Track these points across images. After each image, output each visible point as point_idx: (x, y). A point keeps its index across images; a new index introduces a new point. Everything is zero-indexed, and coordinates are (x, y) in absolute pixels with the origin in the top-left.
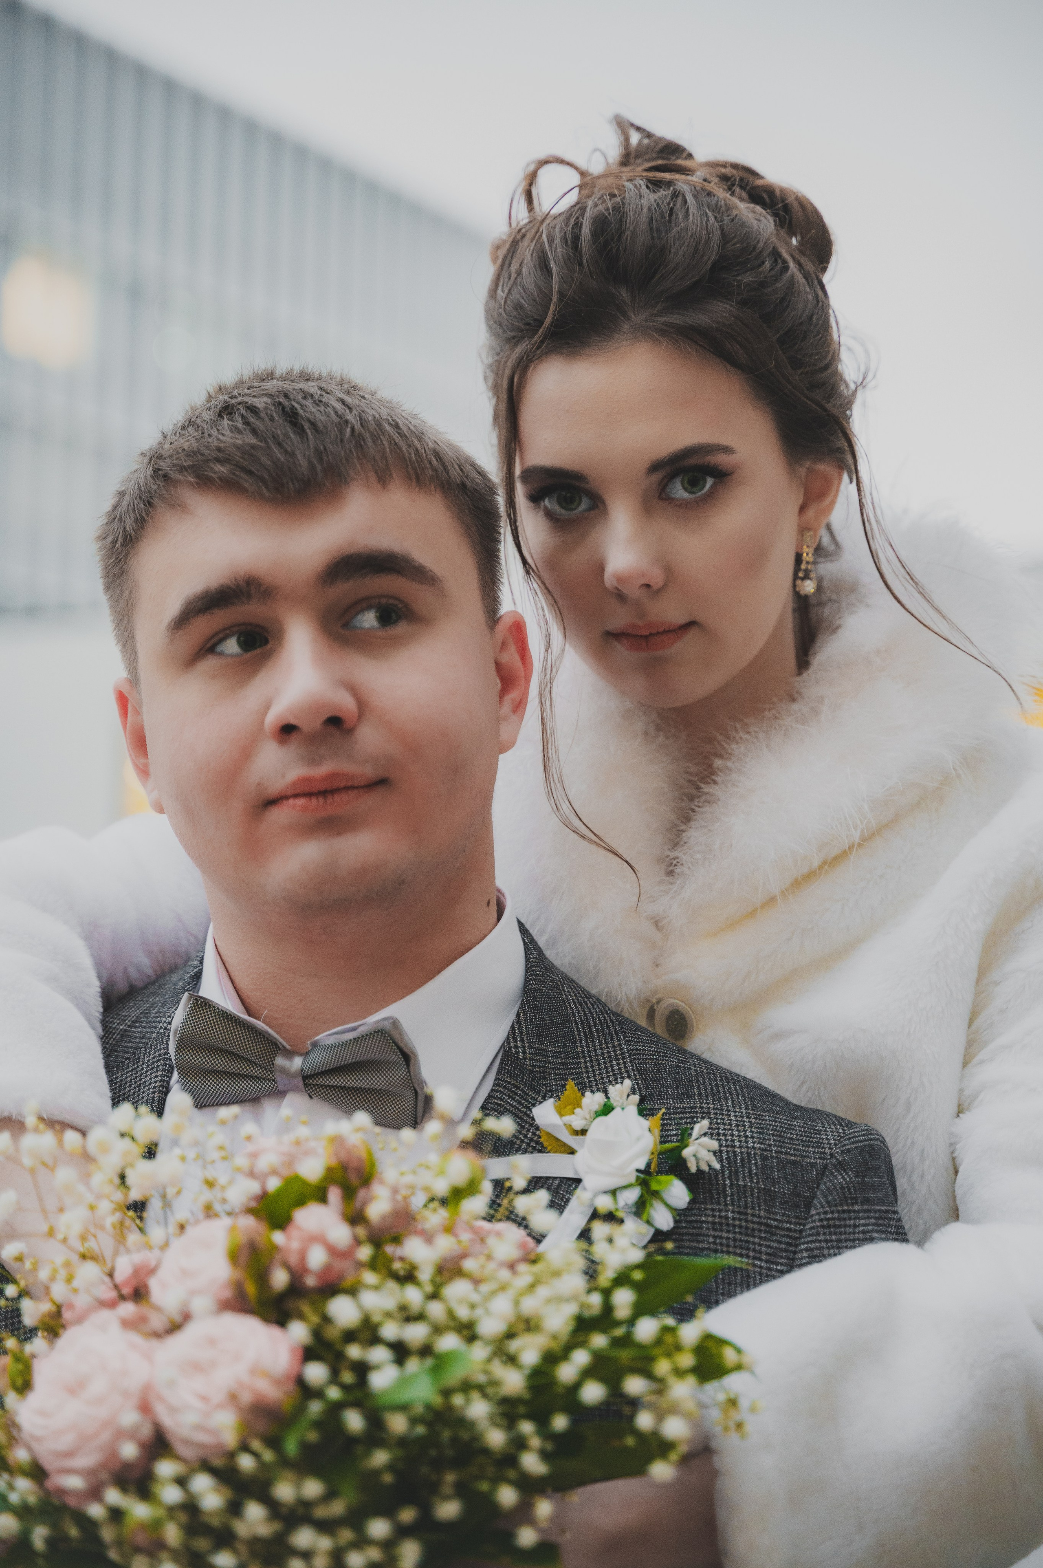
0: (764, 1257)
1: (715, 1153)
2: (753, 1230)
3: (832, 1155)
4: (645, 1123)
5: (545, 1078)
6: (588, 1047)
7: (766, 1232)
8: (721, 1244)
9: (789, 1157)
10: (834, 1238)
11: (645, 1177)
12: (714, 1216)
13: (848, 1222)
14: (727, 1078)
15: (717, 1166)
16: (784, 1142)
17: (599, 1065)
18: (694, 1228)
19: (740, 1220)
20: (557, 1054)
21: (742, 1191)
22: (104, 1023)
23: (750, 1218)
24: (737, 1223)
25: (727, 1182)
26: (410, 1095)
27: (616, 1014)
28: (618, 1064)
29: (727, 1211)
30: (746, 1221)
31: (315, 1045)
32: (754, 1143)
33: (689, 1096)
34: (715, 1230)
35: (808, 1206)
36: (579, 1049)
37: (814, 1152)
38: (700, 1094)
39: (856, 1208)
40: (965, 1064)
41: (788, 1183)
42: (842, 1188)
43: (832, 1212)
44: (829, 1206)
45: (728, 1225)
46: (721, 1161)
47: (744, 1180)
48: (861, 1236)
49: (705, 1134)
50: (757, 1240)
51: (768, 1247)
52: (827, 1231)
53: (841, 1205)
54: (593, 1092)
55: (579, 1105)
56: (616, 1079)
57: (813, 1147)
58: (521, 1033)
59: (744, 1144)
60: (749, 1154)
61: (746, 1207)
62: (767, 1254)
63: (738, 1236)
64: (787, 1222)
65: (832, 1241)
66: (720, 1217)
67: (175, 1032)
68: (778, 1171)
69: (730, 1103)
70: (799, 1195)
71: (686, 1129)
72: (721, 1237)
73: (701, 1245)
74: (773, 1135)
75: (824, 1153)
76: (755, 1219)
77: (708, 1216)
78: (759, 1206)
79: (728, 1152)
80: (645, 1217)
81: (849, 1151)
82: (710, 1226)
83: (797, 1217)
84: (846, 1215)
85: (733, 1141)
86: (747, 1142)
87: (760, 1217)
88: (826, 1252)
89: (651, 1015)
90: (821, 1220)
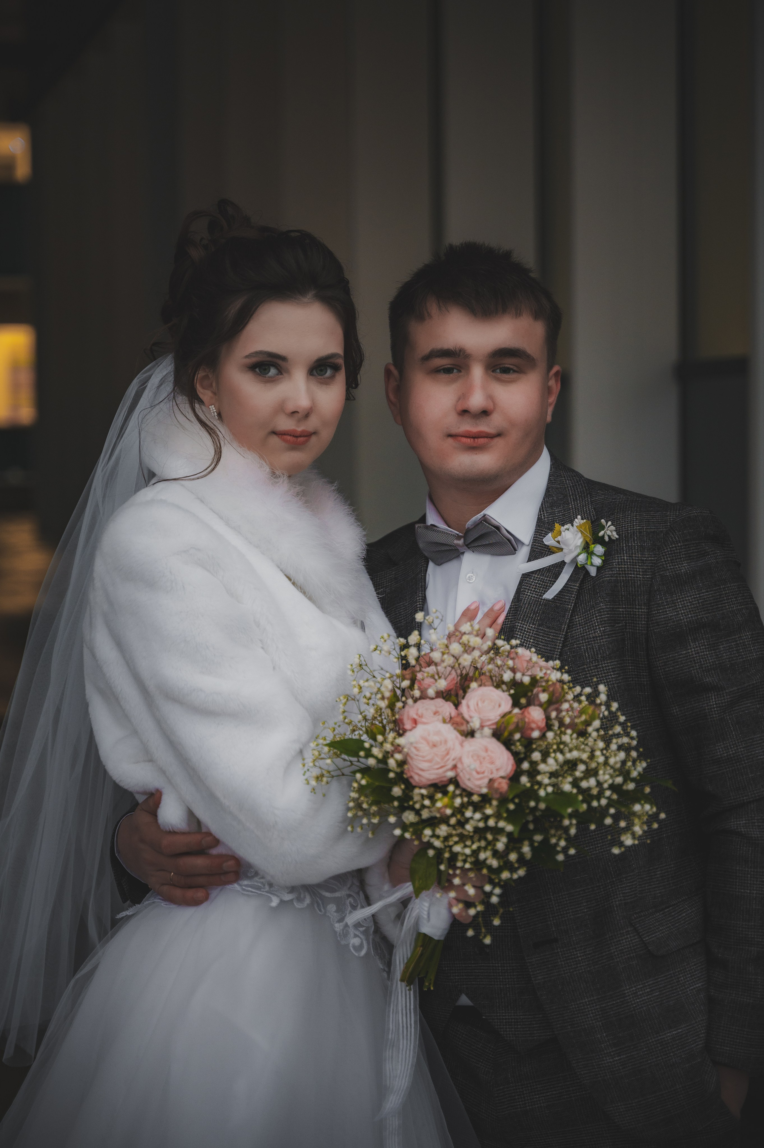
0: (641, 573)
2: (636, 563)
3: (670, 525)
6: (574, 504)
7: (642, 563)
9: (651, 530)
11: (586, 547)
15: (618, 537)
16: (650, 524)
19: (630, 559)
20: (559, 512)
21: (632, 548)
24: (628, 561)
25: (624, 546)
28: (586, 508)
29: (624, 556)
30: (633, 559)
32: (636, 527)
34: (619, 565)
35: (659, 549)
36: (570, 507)
37: (663, 526)
41: (650, 540)
45: (624, 561)
46: (620, 534)
47: (631, 544)
50: (637, 566)
51: (644, 567)
57: (663, 524)
58: (543, 508)
59: (631, 529)
60: (634, 532)
61: (632, 554)
64: (651, 557)
66: (621, 559)
68: (646, 537)
70: (657, 545)
72: (621, 567)
74: (645, 522)
75: (667, 525)
76: (636, 558)
77: (616, 561)
78: (638, 553)
79: (625, 533)
80: (590, 564)
82: (616, 564)
83: (654, 554)
85: (628, 528)
86: (633, 527)
87: (638, 557)
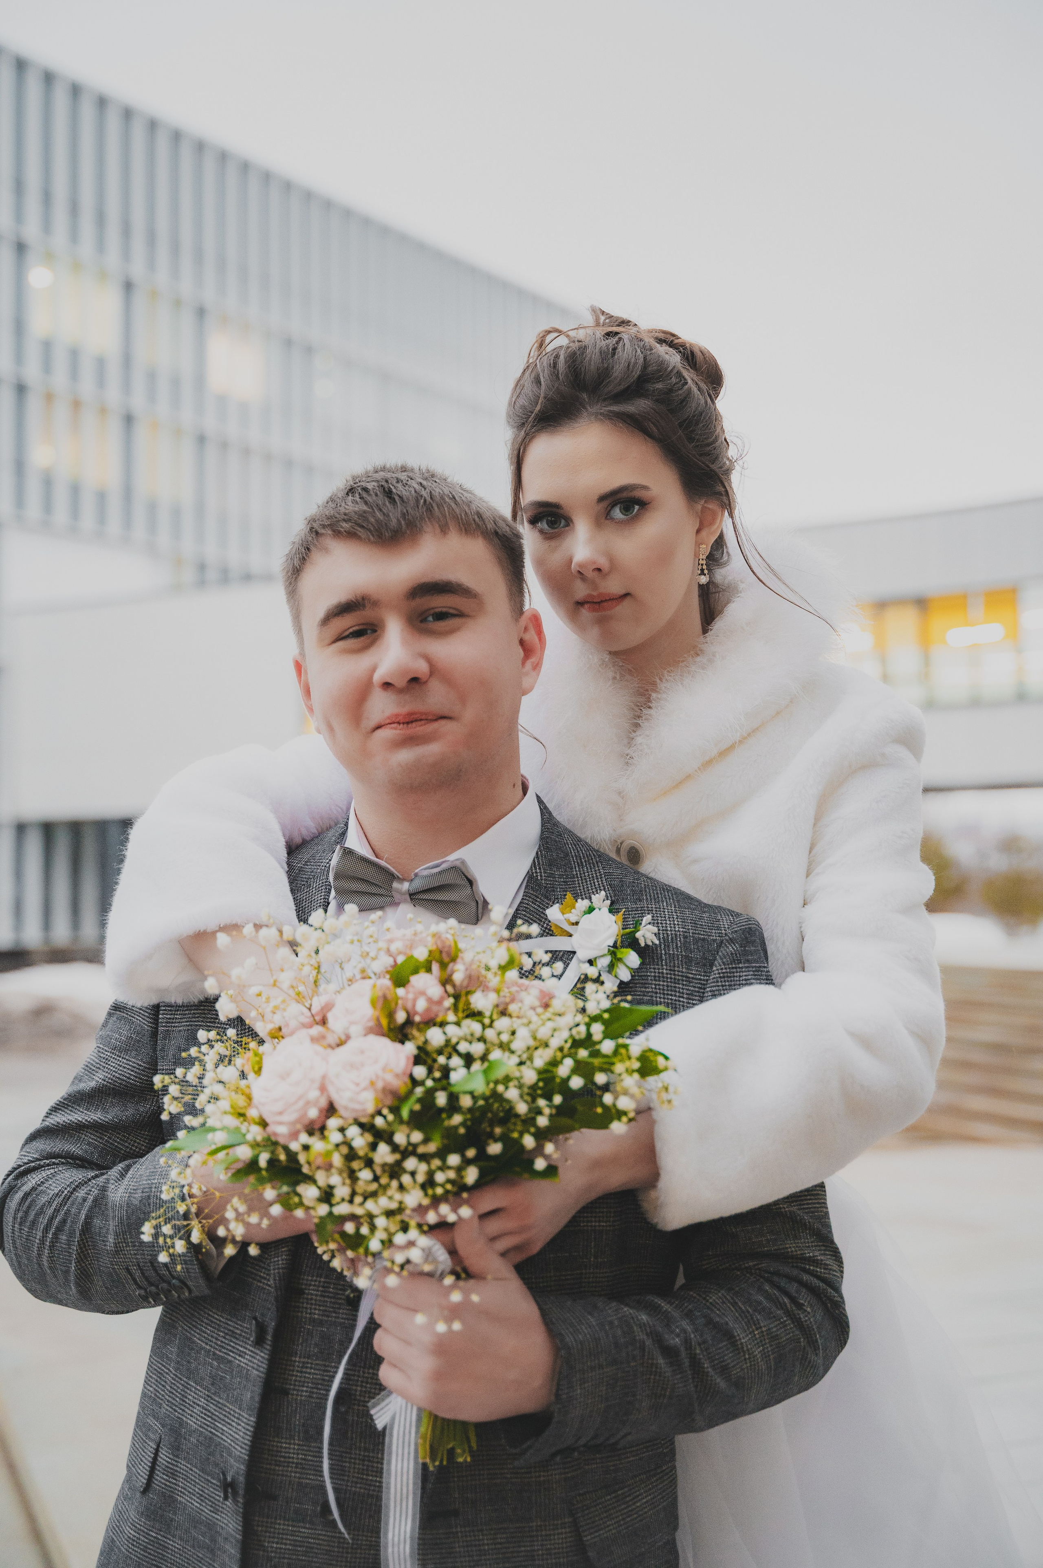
0: (685, 996)
1: (655, 934)
2: (679, 980)
3: (726, 934)
4: (613, 918)
5: (554, 891)
6: (580, 871)
7: (686, 981)
8: (659, 989)
9: (700, 936)
10: (727, 984)
11: (614, 950)
12: (655, 972)
13: (735, 974)
14: (663, 889)
15: (657, 942)
16: (697, 927)
17: (586, 882)
18: (643, 979)
19: (671, 974)
20: (561, 876)
21: (672, 957)
22: (288, 864)
23: (677, 973)
24: (669, 976)
25: (663, 952)
26: (474, 904)
27: (598, 851)
28: (598, 881)
29: (663, 969)
30: (674, 975)
31: (416, 875)
32: (679, 928)
33: (640, 901)
34: (655, 980)
35: (711, 965)
36: (575, 873)
37: (716, 933)
38: (647, 899)
39: (741, 965)
40: (807, 877)
41: (700, 951)
42: (732, 954)
43: (726, 969)
44: (724, 965)
45: (663, 977)
46: (659, 939)
47: (673, 951)
48: (744, 982)
49: (650, 923)
50: (681, 986)
51: (688, 990)
52: (723, 980)
53: (731, 964)
54: (582, 899)
55: (574, 907)
56: (597, 891)
57: (715, 930)
58: (538, 865)
59: (673, 929)
60: (676, 935)
61: (674, 967)
62: (687, 994)
63: (670, 984)
64: (699, 975)
65: (726, 986)
66: (659, 973)
67: (333, 868)
68: (694, 944)
69: (665, 904)
70: (706, 959)
71: (638, 920)
72: (659, 985)
73: (647, 990)
74: (691, 923)
75: (721, 933)
76: (680, 974)
77: (651, 972)
78: (682, 966)
79: (663, 933)
80: (613, 973)
81: (736, 931)
82: (653, 978)
83: (705, 972)
84: (735, 970)
85: (666, 927)
86: (675, 927)
87: (683, 972)
88: (722, 992)
89: (618, 851)
90: (719, 973)
